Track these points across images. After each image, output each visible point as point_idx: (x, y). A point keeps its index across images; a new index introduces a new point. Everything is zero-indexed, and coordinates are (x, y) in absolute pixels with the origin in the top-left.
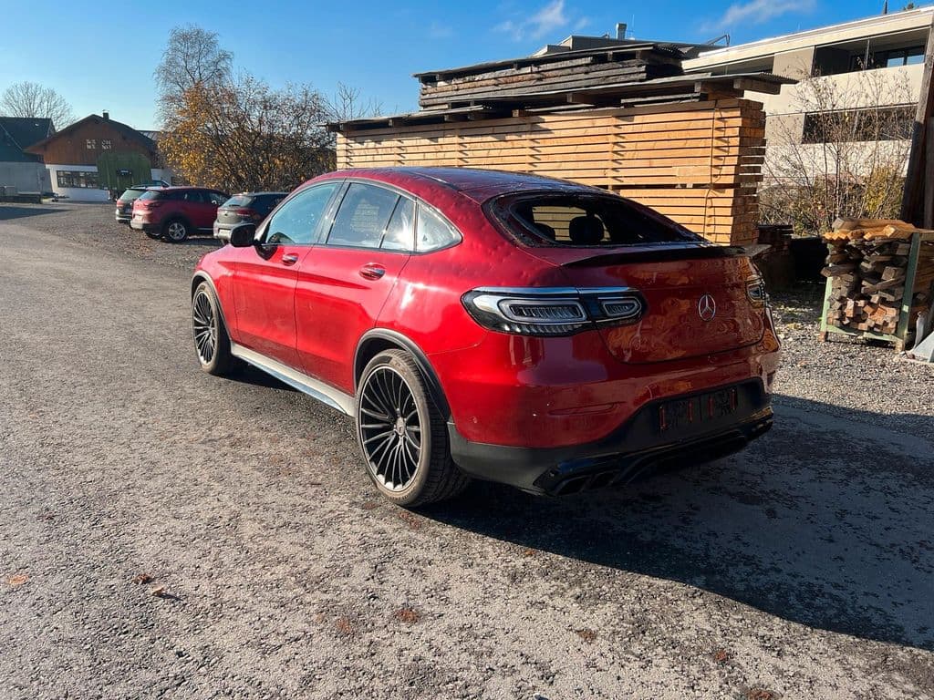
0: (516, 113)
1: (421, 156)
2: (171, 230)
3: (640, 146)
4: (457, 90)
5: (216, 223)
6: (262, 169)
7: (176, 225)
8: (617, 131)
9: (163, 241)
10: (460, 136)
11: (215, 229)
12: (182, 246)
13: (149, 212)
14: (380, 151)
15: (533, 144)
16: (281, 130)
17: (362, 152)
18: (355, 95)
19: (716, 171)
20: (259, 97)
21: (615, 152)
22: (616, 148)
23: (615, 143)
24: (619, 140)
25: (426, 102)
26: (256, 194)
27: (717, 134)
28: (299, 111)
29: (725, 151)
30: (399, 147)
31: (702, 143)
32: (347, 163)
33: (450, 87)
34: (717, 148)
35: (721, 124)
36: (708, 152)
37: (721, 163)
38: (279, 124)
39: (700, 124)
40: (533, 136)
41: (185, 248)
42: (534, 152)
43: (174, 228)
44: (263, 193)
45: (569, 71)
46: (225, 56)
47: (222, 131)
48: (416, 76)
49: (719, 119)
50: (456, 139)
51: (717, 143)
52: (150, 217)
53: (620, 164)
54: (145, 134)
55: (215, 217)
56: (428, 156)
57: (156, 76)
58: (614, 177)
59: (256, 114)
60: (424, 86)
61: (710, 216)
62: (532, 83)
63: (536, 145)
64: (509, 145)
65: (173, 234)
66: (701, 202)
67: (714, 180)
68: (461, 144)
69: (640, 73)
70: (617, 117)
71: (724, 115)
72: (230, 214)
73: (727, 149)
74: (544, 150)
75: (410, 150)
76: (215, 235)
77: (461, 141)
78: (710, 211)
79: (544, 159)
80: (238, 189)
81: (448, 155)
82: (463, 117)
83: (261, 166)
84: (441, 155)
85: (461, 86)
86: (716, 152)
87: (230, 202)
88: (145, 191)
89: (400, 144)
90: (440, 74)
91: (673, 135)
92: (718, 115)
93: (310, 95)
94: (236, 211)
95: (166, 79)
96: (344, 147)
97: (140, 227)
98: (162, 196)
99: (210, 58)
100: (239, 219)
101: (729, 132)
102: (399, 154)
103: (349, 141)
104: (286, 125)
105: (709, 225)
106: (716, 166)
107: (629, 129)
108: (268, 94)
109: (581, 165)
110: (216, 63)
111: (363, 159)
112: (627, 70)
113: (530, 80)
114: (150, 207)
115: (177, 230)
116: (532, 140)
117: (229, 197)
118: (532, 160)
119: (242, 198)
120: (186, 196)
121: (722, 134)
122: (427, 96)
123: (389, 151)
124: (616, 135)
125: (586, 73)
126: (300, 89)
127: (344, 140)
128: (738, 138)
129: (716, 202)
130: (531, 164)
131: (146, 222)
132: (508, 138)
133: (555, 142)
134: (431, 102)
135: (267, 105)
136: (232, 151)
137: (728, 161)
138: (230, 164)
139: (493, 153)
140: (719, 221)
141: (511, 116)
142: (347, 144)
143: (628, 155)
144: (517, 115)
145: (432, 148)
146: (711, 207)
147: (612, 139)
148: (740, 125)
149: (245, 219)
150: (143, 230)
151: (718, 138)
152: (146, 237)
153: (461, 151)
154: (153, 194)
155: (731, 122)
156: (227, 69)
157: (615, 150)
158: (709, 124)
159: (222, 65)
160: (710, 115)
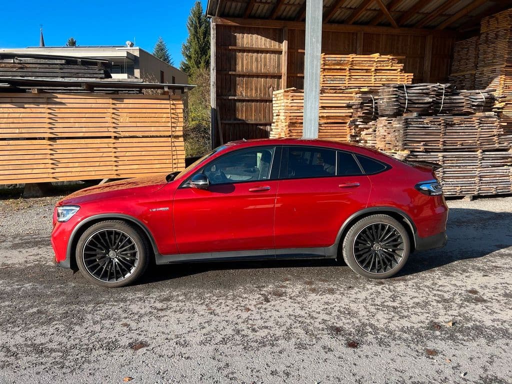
8: (114, 106)
15: (50, 111)
19: (174, 129)
21: (114, 118)
22: (114, 116)
23: (113, 113)
24: (116, 111)
27: (172, 111)
29: (176, 120)
31: (165, 115)
34: (173, 118)
35: (173, 107)
36: (169, 120)
37: (176, 125)
39: (162, 106)
40: (49, 106)
42: (51, 116)
45: (47, 66)
49: (173, 104)
51: (173, 116)
53: (118, 124)
58: (114, 132)
61: (174, 151)
63: (53, 112)
64: (28, 110)
66: (169, 144)
67: (173, 133)
69: (101, 74)
70: (113, 99)
71: (175, 102)
73: (178, 119)
74: (59, 115)
78: (174, 149)
79: (60, 120)
86: (173, 120)
92: (172, 102)
101: (178, 111)
106: (174, 127)
107: (123, 106)
109: (90, 125)
112: (91, 71)
116: (49, 108)
118: (51, 121)
121: (174, 112)
124: (114, 109)
125: (61, 69)
128: (183, 114)
129: (176, 144)
130: (50, 123)
132: (26, 106)
133: (68, 111)
137: (179, 124)
140: (179, 153)
144: (36, 92)
146: (174, 146)
147: (111, 111)
148: (183, 108)
155: (178, 106)
158: (168, 106)
160: (168, 102)
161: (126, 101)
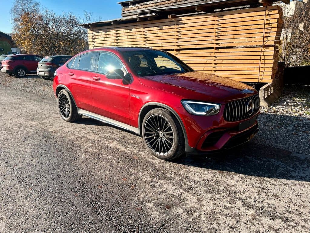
0: (170, 16)
1: (126, 37)
2: (19, 72)
3: (229, 29)
4: (138, 9)
5: (37, 69)
6: (55, 46)
7: (21, 70)
8: (218, 22)
9: (16, 77)
10: (144, 28)
11: (38, 72)
12: (23, 79)
13: (8, 65)
14: (107, 36)
15: (178, 30)
16: (61, 31)
17: (99, 37)
18: (91, 15)
19: (265, 39)
20: (52, 18)
21: (217, 32)
22: (217, 31)
23: (217, 28)
24: (219, 27)
25: (125, 15)
26: (54, 56)
27: (267, 22)
28: (68, 23)
29: (270, 30)
30: (116, 34)
31: (259, 27)
32: (93, 42)
33: (135, 8)
34: (267, 28)
35: (268, 17)
36: (262, 30)
37: (268, 35)
38: (60, 28)
39: (258, 18)
40: (178, 26)
41: (25, 80)
42: (178, 34)
43: (20, 71)
44: (56, 56)
46: (37, 4)
47: (37, 31)
48: (120, 3)
49: (268, 15)
50: (142, 29)
51: (266, 26)
52: (9, 67)
53: (219, 37)
54: (9, 35)
55: (37, 67)
56: (129, 37)
57: (11, 12)
58: (216, 44)
59: (50, 25)
60: (124, 8)
61: (263, 60)
62: (172, 4)
64: (164, 31)
65: (20, 74)
66: (259, 53)
67: (265, 43)
68: (144, 31)
70: (218, 16)
71: (270, 13)
72: (43, 65)
73: (270, 29)
75: (121, 35)
76: (38, 74)
77: (144, 30)
78: (263, 58)
80: (46, 54)
81: (138, 36)
82: (145, 19)
83: (55, 45)
84: (135, 37)
85: (140, 7)
86: (266, 31)
87: (43, 60)
88: (6, 56)
89: (116, 32)
90: (131, 2)
91: (245, 24)
92: (267, 13)
93: (72, 17)
94: (45, 64)
95: (15, 13)
96: (91, 35)
97: (6, 72)
98: (14, 59)
99: (31, 5)
100: (47, 67)
101: (272, 21)
102: (116, 37)
103: (93, 32)
104: (63, 29)
105: (262, 64)
106: (266, 37)
108: (55, 16)
110: (34, 7)
111: (100, 39)
113: (171, 3)
114: (9, 63)
115: (21, 72)
116: (177, 28)
117: (42, 58)
118: (178, 37)
119: (48, 59)
120: (24, 58)
121: (268, 22)
122: (125, 12)
123: (111, 36)
124: (217, 24)
126: (68, 14)
127: (91, 32)
128: (277, 24)
129: (265, 53)
130: (177, 39)
131: (7, 69)
134: (127, 14)
135: (55, 21)
136: (43, 39)
137: (271, 34)
138: (42, 45)
139: (159, 35)
140: (266, 61)
141: (167, 18)
142: (92, 33)
143: (223, 34)
144: (170, 17)
145: (131, 34)
146: (263, 55)
147: (216, 26)
148: (278, 17)
149: (50, 67)
150: (6, 73)
151: (267, 24)
152: (8, 75)
153: (144, 35)
154: (10, 58)
155: (273, 16)
156: (38, 9)
157: (216, 31)
158: (263, 17)
159: (36, 7)
160: (263, 13)
161: (225, 17)
